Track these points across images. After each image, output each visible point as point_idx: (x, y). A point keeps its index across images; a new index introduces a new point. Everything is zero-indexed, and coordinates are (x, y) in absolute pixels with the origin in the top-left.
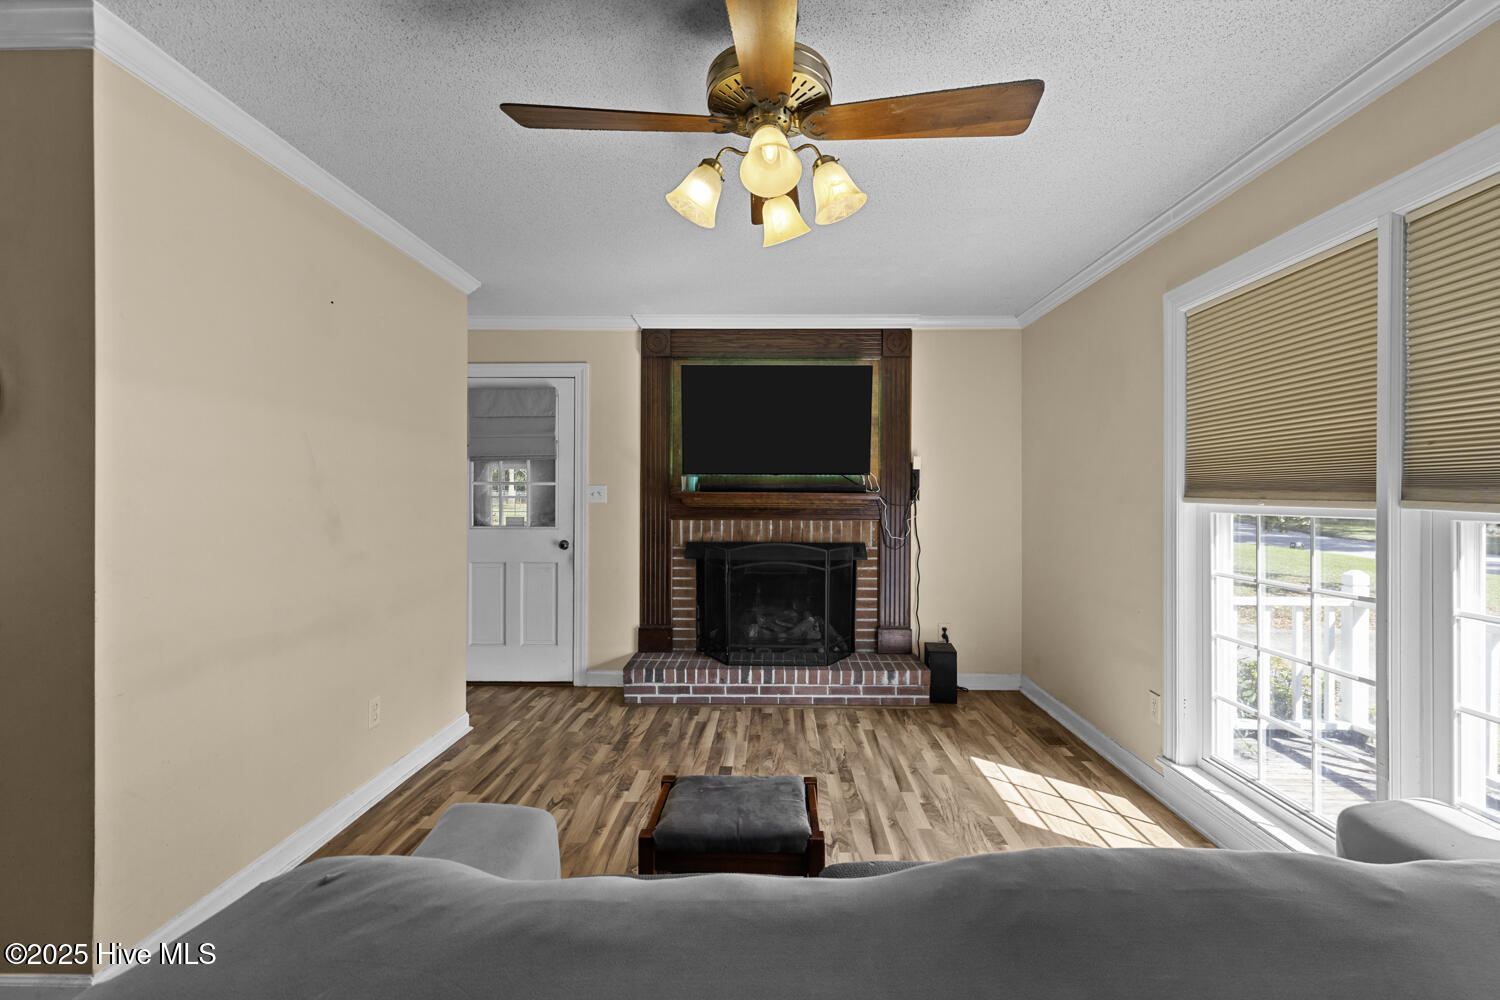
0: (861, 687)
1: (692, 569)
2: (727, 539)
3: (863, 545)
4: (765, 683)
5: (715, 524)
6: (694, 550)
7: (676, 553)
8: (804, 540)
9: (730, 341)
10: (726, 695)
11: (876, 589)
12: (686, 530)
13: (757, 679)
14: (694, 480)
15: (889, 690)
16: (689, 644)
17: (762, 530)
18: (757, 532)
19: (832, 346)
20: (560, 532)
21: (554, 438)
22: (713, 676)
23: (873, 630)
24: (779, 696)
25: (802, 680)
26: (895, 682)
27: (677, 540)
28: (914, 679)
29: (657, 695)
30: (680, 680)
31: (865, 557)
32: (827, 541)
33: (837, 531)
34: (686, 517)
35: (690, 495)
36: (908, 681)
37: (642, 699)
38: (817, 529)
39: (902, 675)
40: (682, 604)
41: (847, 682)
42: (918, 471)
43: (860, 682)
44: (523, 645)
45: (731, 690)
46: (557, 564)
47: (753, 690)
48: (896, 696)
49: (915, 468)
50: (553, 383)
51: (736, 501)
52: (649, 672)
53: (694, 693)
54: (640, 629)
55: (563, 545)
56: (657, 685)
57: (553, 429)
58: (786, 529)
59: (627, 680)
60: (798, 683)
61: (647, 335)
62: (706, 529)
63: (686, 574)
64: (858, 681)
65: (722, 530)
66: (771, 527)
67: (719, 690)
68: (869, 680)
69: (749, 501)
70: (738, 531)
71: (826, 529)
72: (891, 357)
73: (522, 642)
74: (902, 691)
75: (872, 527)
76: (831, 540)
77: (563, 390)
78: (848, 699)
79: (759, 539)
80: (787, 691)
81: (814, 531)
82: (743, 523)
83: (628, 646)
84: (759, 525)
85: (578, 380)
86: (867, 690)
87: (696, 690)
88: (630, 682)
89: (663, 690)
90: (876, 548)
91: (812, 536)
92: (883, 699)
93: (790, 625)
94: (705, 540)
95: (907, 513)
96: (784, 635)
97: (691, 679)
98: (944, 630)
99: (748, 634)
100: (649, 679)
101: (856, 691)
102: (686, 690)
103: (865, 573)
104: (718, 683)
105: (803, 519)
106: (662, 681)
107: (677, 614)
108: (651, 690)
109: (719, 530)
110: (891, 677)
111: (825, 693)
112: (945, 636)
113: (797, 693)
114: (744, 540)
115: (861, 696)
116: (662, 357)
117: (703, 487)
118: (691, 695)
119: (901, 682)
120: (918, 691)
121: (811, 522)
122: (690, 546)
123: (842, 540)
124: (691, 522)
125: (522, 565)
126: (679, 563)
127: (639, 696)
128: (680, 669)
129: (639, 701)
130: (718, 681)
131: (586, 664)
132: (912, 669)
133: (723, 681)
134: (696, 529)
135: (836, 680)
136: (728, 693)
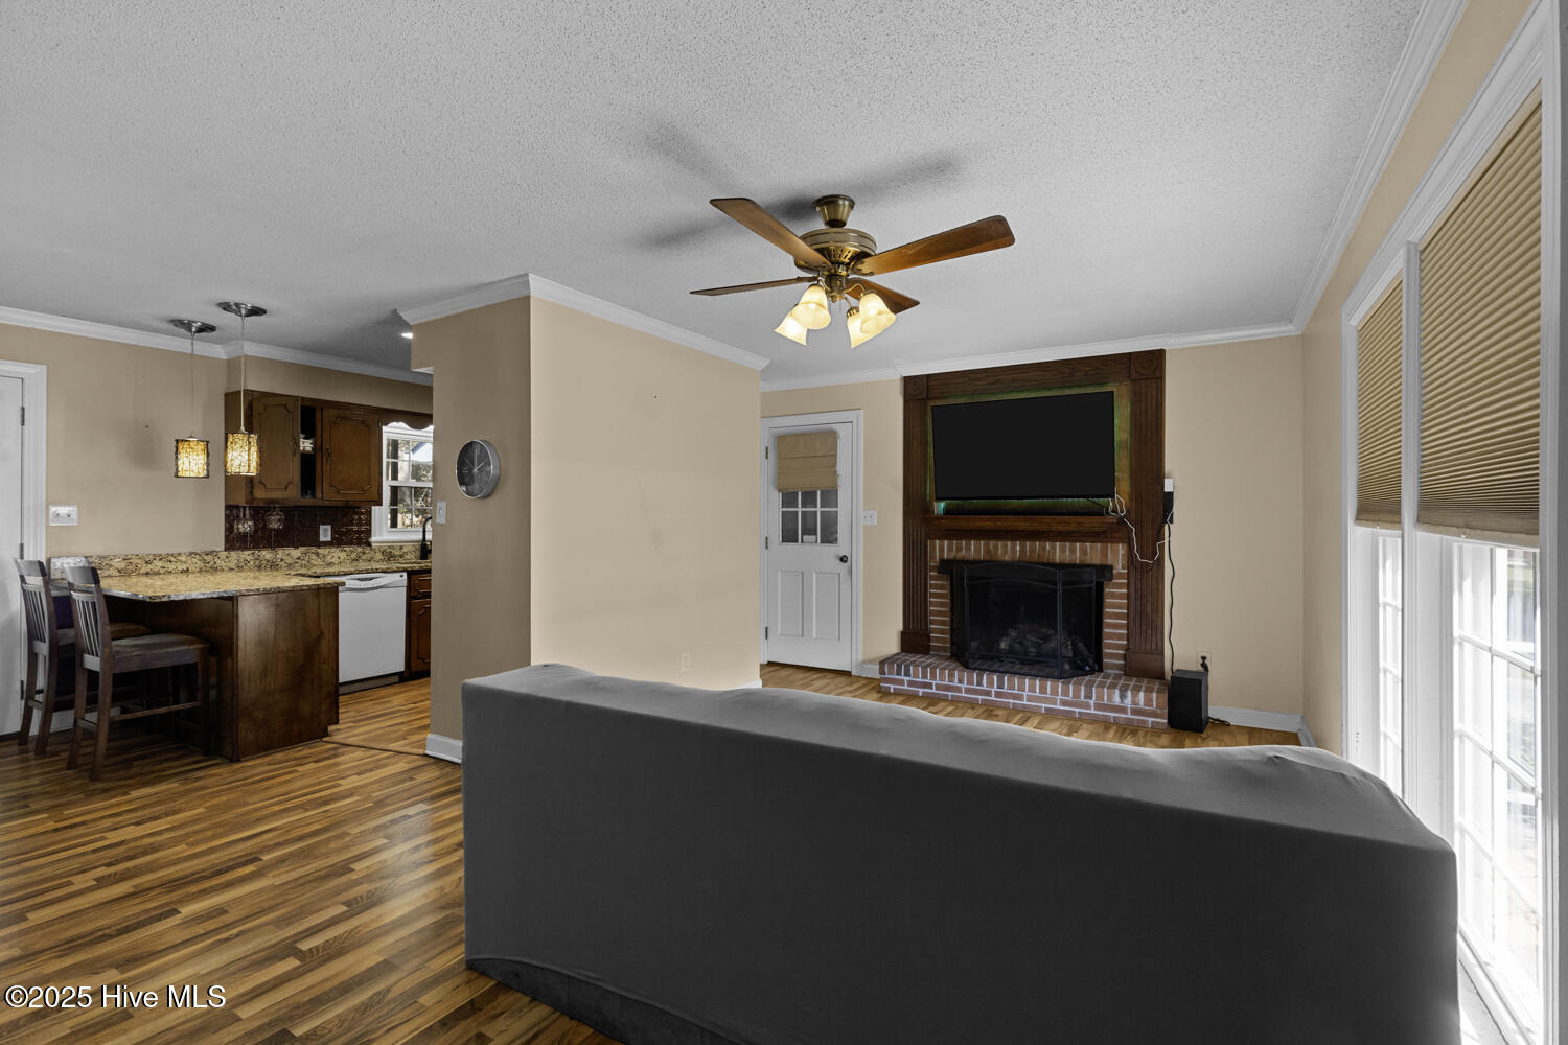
0: (1092, 702)
1: (946, 583)
2: (977, 558)
3: (1111, 568)
4: (998, 687)
5: (966, 545)
6: (946, 567)
7: (932, 568)
8: (1051, 561)
9: (978, 380)
10: (963, 695)
11: (1125, 611)
12: (942, 549)
13: (990, 683)
14: (942, 504)
15: (1123, 710)
16: (944, 649)
17: (1009, 551)
18: (1005, 553)
19: (1077, 374)
20: (842, 548)
21: (836, 472)
22: (951, 676)
23: (1122, 652)
24: (1011, 701)
25: (1032, 689)
26: (1128, 701)
27: (933, 557)
28: (1148, 702)
29: (906, 687)
30: (925, 677)
31: (1111, 578)
32: (1073, 562)
33: (1084, 552)
34: (941, 538)
35: (938, 518)
36: (1142, 703)
37: (894, 689)
38: (1063, 550)
39: (1134, 696)
40: (939, 613)
41: (1077, 695)
42: (1171, 494)
43: (1091, 698)
44: (817, 638)
45: (968, 691)
46: (839, 574)
47: (988, 693)
48: (1129, 716)
49: (1166, 490)
50: (836, 427)
51: (979, 524)
52: (899, 666)
53: (937, 689)
54: (902, 633)
55: (843, 559)
56: (906, 679)
57: (835, 465)
58: (1032, 550)
59: (882, 672)
60: (1029, 691)
61: (909, 382)
62: (959, 549)
63: (941, 587)
64: (1089, 696)
65: (974, 550)
66: (1018, 548)
67: (958, 690)
68: (1099, 698)
69: (991, 524)
70: (987, 551)
71: (1073, 551)
72: (1140, 380)
73: (814, 636)
74: (1135, 712)
75: (1121, 549)
76: (1078, 562)
77: (843, 432)
78: (1079, 712)
79: (1006, 558)
80: (1019, 697)
81: (1060, 552)
82: (992, 543)
83: (892, 646)
84: (1006, 546)
85: (855, 423)
86: (1098, 707)
87: (938, 687)
88: (884, 674)
89: (911, 684)
90: (1126, 571)
91: (1058, 558)
92: (1115, 717)
93: (1041, 641)
94: (958, 558)
95: (1159, 536)
96: (1033, 650)
97: (933, 677)
98: (1204, 658)
99: (999, 645)
100: (899, 674)
101: (1088, 706)
102: (929, 686)
103: (1114, 596)
104: (956, 683)
105: (1049, 541)
106: (909, 676)
107: (933, 622)
108: (902, 682)
109: (970, 549)
110: (1123, 696)
111: (1056, 704)
112: (1204, 665)
113: (1028, 701)
114: (993, 559)
115: (1092, 711)
116: (920, 399)
117: (948, 511)
118: (934, 691)
119: (1134, 703)
120: (1153, 714)
121: (1058, 544)
122: (943, 562)
123: (1088, 562)
124: (946, 542)
125: (815, 574)
126: (936, 578)
127: (892, 686)
128: (925, 668)
129: (892, 691)
130: (956, 681)
131: (861, 658)
132: (1148, 691)
133: (960, 681)
134: (950, 549)
135: (1065, 693)
136: (966, 692)
